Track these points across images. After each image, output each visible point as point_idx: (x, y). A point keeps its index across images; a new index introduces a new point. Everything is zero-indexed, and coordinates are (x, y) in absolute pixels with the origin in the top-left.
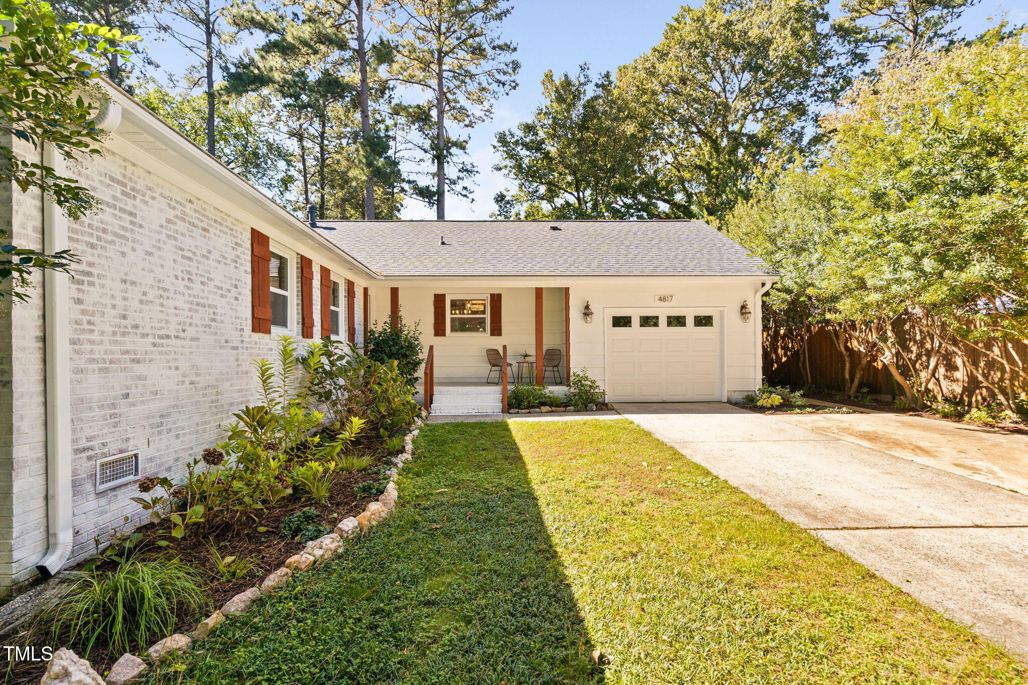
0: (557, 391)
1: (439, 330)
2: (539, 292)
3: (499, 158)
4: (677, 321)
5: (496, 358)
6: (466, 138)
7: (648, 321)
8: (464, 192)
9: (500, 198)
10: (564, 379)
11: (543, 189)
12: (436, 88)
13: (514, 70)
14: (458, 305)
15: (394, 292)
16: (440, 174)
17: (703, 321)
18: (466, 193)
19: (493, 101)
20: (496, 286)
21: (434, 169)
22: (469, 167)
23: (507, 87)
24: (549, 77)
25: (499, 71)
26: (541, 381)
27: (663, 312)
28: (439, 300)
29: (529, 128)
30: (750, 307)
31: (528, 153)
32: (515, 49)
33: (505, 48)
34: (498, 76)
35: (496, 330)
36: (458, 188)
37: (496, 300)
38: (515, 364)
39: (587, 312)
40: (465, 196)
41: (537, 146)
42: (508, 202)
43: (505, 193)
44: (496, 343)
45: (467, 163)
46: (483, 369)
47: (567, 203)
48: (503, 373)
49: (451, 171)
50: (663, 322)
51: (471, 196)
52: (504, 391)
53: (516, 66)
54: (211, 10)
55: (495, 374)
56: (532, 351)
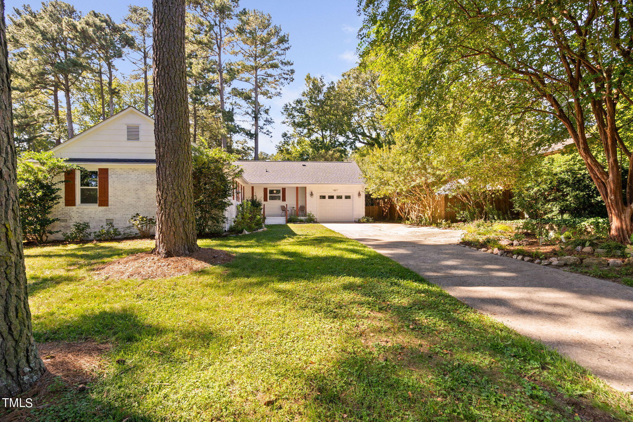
0: (302, 218)
1: (265, 200)
2: (297, 188)
3: (284, 118)
4: (339, 197)
5: (284, 209)
6: (268, 108)
7: (331, 197)
8: (267, 133)
9: (285, 135)
10: (305, 215)
11: (306, 131)
12: (254, 83)
13: (292, 73)
14: (271, 192)
15: (253, 188)
16: (256, 124)
17: (348, 197)
18: (268, 133)
19: (281, 87)
20: (284, 186)
21: (253, 122)
22: (270, 120)
23: (288, 81)
24: (309, 77)
25: (284, 74)
26: (298, 215)
27: (335, 194)
28: (265, 190)
29: (299, 102)
30: (361, 193)
31: (298, 114)
32: (292, 64)
33: (288, 63)
34: (284, 76)
35: (284, 200)
36: (265, 131)
37: (284, 190)
38: (290, 211)
39: (312, 194)
40: (268, 134)
41: (302, 111)
42: (288, 137)
43: (287, 133)
44: (284, 204)
45: (269, 117)
46: (280, 212)
47: (317, 138)
48: (286, 213)
49: (261, 123)
50: (335, 197)
51: (271, 135)
52: (286, 218)
53: (292, 72)
54: (146, 46)
55: (283, 214)
56: (295, 207)
